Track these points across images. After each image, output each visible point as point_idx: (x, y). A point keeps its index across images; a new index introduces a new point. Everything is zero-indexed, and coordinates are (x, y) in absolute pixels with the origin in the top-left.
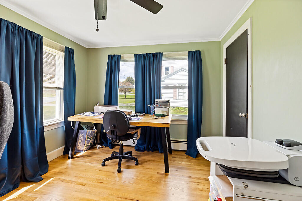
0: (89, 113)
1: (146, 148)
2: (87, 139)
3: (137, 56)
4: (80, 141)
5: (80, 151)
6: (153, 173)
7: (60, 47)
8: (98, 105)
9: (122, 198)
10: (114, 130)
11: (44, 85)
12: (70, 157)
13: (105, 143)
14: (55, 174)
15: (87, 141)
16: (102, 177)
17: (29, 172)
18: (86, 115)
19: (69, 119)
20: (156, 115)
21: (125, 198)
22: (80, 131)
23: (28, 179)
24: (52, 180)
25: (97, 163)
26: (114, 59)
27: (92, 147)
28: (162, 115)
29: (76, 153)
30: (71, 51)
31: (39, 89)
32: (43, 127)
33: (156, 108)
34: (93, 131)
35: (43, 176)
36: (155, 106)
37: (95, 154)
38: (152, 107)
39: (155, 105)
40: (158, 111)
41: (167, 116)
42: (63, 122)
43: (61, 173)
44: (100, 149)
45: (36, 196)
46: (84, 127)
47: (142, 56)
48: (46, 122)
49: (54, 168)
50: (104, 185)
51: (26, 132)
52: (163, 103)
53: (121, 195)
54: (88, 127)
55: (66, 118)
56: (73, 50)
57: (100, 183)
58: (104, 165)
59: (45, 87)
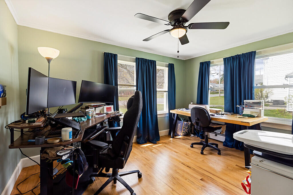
0: (184, 109)
1: (234, 146)
2: (183, 128)
3: (226, 59)
4: (178, 128)
5: (179, 135)
6: (233, 164)
7: (166, 64)
8: (192, 103)
9: (198, 167)
10: (198, 121)
11: (158, 90)
12: (172, 136)
13: (197, 134)
14: (163, 143)
15: (183, 129)
16: (189, 152)
17: (151, 138)
18: (182, 110)
19: (171, 111)
20: (244, 115)
21: (200, 168)
22: (178, 121)
23: (150, 141)
24: (161, 145)
25: (188, 145)
26: (204, 65)
27: (187, 134)
28: (250, 115)
29: (176, 136)
30: (172, 66)
31: (155, 92)
32: (157, 115)
33: (245, 108)
34: (188, 123)
35: (157, 142)
36: (245, 107)
37: (188, 139)
38: (241, 108)
39: (245, 105)
40: (247, 111)
41: (257, 117)
42: (167, 113)
43: (166, 143)
44: (193, 137)
45: (153, 149)
46: (181, 119)
47: (231, 58)
48: (159, 112)
49: (163, 140)
50: (188, 157)
51: (149, 116)
52: (253, 104)
53: (198, 165)
54: (184, 119)
55: (169, 111)
56: (173, 64)
57: (187, 155)
58: (192, 147)
59: (158, 91)
